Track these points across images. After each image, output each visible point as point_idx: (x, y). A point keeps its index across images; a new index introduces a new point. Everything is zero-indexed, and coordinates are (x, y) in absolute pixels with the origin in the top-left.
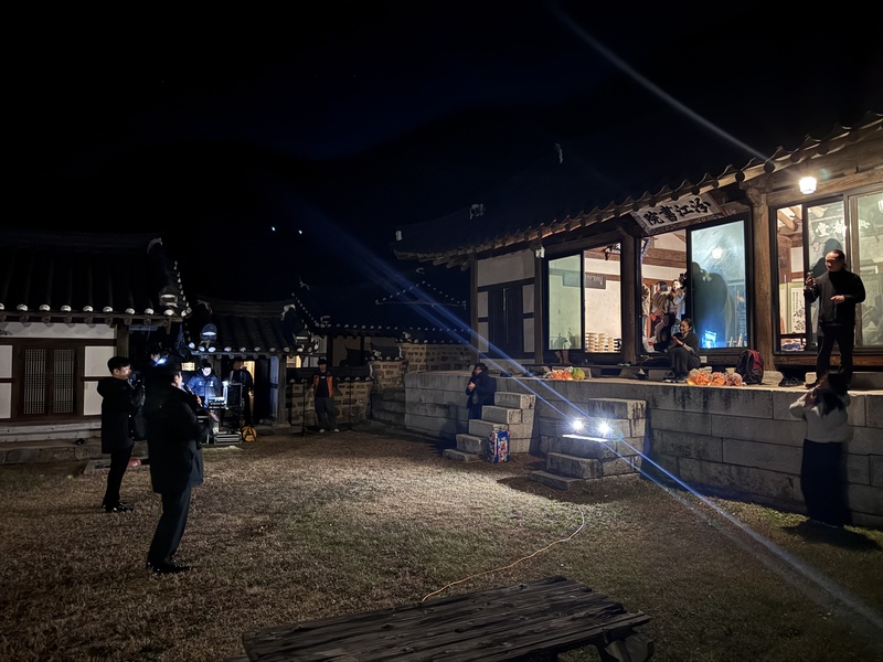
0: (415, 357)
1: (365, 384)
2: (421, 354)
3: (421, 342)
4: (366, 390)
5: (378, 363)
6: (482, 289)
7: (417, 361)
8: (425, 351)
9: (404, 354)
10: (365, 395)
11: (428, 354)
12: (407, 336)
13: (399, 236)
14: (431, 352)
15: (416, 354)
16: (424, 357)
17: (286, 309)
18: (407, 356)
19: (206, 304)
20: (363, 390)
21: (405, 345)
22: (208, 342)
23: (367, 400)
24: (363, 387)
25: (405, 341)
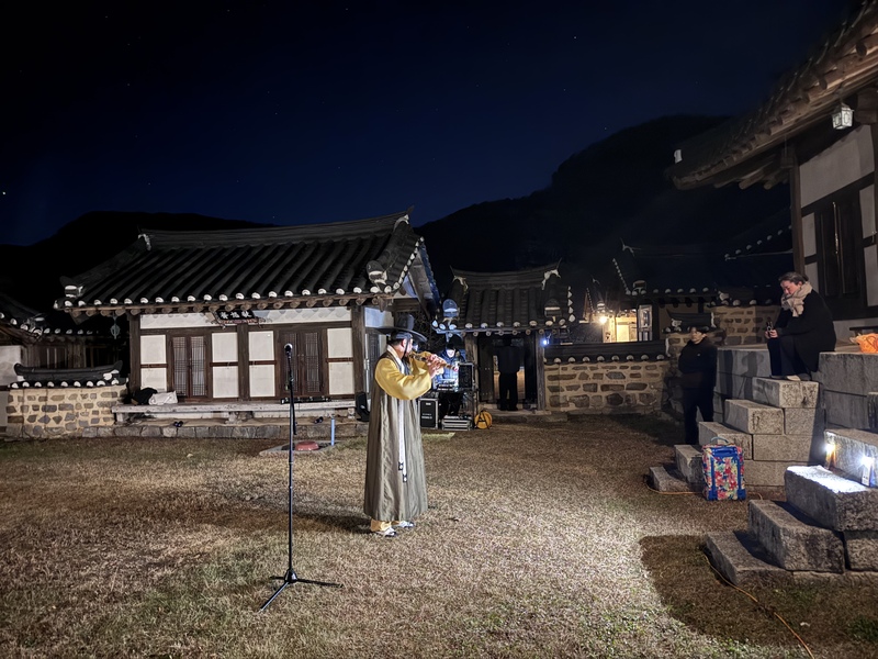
0: (736, 325)
1: (658, 364)
2: (747, 321)
3: (744, 304)
4: (659, 371)
5: (676, 335)
6: (806, 211)
7: (740, 330)
8: (754, 316)
9: (717, 322)
10: (658, 379)
11: (758, 320)
12: (722, 296)
13: (678, 156)
14: (764, 316)
15: (738, 321)
16: (752, 325)
17: (547, 275)
18: (723, 326)
19: (461, 279)
20: (655, 372)
21: (719, 309)
22: (450, 319)
23: (661, 385)
24: (655, 367)
25: (719, 303)
